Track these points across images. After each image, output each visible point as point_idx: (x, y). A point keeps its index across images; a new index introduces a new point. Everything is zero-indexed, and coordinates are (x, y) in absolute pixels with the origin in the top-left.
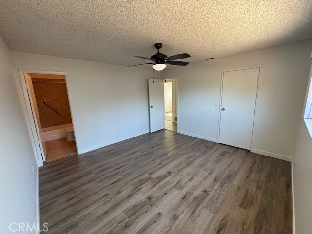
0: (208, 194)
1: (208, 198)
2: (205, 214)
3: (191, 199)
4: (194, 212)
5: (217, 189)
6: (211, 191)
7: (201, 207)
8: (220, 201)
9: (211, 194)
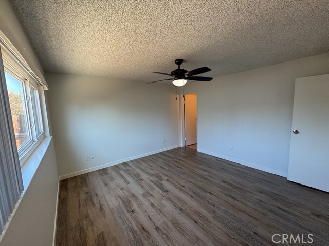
0: (129, 212)
1: (125, 211)
2: (114, 203)
3: (130, 199)
4: (120, 198)
5: (131, 224)
6: (131, 216)
7: (121, 202)
8: (117, 218)
9: (128, 215)
